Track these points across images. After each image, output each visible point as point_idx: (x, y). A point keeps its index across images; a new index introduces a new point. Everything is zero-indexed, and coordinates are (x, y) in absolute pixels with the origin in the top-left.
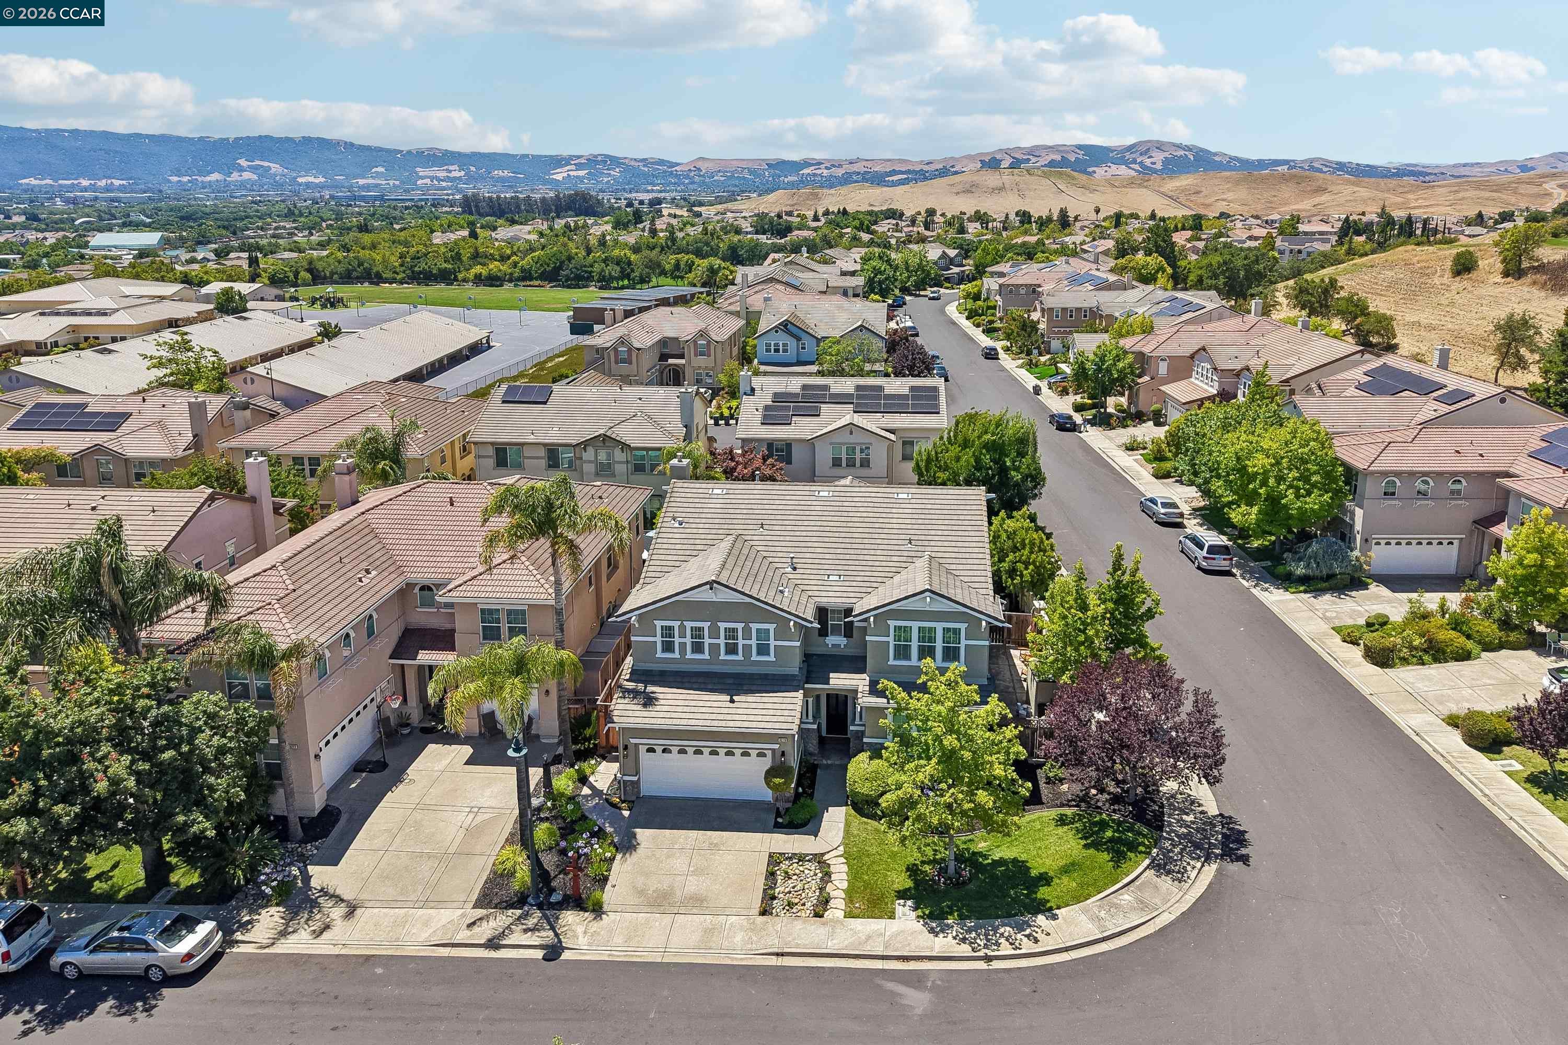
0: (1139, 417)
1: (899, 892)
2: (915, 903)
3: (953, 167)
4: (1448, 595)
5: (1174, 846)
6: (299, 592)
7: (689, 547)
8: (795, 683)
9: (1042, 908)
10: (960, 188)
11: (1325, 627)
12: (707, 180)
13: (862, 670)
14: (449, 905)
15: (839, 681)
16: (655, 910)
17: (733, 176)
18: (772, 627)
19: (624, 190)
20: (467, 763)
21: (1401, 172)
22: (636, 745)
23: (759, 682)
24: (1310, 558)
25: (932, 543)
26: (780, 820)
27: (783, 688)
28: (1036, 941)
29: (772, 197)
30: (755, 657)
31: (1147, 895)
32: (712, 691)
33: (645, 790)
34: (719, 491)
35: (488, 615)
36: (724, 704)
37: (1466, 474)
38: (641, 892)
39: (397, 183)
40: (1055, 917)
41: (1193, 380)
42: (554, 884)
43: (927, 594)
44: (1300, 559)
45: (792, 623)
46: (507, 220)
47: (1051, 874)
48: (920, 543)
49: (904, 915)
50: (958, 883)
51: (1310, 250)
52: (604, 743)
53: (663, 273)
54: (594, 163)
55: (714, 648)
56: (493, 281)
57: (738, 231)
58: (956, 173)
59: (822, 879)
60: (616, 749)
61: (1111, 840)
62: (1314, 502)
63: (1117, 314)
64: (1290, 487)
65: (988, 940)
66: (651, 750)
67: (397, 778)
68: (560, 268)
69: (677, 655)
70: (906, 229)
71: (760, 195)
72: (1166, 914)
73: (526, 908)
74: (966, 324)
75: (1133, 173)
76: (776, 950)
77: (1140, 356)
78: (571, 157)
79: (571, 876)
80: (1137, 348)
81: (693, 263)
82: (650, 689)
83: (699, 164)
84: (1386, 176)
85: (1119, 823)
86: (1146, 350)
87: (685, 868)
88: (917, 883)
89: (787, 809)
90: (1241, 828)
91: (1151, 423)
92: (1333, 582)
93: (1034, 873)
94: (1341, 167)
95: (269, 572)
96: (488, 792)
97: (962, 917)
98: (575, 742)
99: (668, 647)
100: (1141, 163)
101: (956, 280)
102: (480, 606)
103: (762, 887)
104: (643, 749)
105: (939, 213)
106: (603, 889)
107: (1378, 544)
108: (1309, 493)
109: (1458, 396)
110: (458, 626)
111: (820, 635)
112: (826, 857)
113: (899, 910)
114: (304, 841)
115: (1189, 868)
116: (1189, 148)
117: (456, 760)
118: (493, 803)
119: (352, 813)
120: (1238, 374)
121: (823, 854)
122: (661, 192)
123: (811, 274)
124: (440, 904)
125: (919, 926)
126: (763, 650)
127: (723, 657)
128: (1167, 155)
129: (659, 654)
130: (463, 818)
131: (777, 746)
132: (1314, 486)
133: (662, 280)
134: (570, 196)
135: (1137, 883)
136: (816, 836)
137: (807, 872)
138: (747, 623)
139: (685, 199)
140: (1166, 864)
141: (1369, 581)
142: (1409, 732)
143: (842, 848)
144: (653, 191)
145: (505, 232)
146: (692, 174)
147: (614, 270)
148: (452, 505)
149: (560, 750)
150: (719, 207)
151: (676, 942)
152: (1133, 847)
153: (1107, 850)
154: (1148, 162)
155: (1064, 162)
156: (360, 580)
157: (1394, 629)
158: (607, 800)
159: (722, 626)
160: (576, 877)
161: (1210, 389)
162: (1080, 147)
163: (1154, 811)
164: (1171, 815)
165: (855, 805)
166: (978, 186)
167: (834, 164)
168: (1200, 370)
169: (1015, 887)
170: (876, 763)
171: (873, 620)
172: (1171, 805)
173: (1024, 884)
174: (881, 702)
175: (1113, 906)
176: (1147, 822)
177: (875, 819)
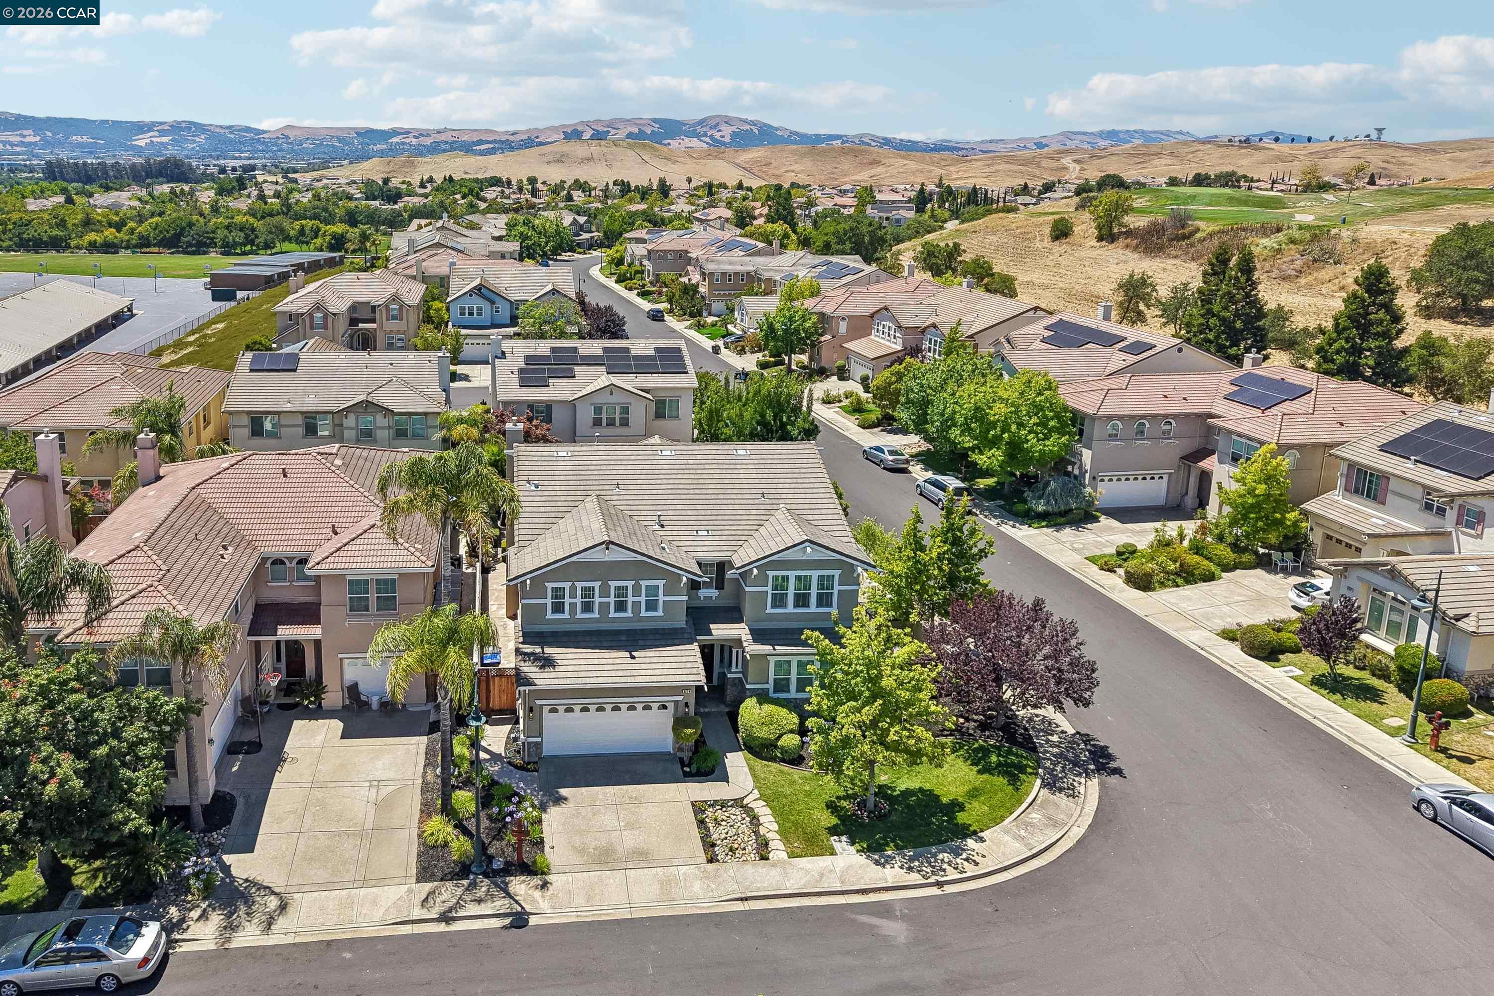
0: (823, 373)
1: (828, 829)
2: (849, 838)
3: (537, 137)
4: (1184, 524)
5: (1055, 765)
6: (173, 572)
7: (553, 509)
8: (686, 636)
9: (965, 832)
10: (550, 158)
11: (1078, 558)
12: (296, 147)
13: (740, 620)
14: (388, 882)
15: (721, 631)
16: (603, 868)
17: (321, 144)
18: (661, 583)
19: (211, 156)
20: (342, 738)
21: (939, 148)
22: (541, 706)
23: (651, 637)
24: (1049, 495)
25: (784, 496)
26: (687, 769)
27: (677, 641)
28: (977, 864)
29: (366, 165)
30: (643, 614)
31: (1051, 811)
32: (610, 648)
33: (546, 751)
34: (564, 454)
35: (358, 586)
36: (625, 661)
37: (1175, 416)
38: (582, 851)
40: (982, 840)
41: (872, 337)
42: (491, 851)
43: (807, 544)
44: (1040, 498)
45: (684, 579)
46: (101, 186)
47: (960, 799)
48: (771, 496)
49: (844, 850)
50: (881, 816)
51: (897, 217)
52: (484, 707)
53: (287, 238)
54: (176, 128)
55: (604, 607)
56: (109, 248)
57: (350, 197)
58: (541, 144)
59: (751, 822)
61: (999, 764)
62: (1053, 444)
63: (778, 278)
64: (1030, 432)
65: (933, 867)
66: (554, 710)
67: (278, 758)
68: (181, 234)
69: (566, 616)
70: (513, 196)
71: (351, 163)
72: (1075, 828)
73: (472, 877)
74: (619, 288)
75: (705, 145)
76: (739, 895)
77: (822, 315)
78: (154, 124)
79: (514, 841)
80: (818, 309)
81: (319, 229)
82: (548, 650)
83: (287, 132)
84: (926, 151)
85: (998, 748)
86: (828, 310)
87: (616, 824)
88: (843, 819)
89: (690, 759)
90: (1102, 744)
91: (835, 378)
92: (1070, 516)
93: (945, 800)
94: (887, 142)
95: (134, 553)
96: (379, 764)
97: (898, 847)
99: (558, 608)
100: (711, 137)
101: (587, 245)
102: (348, 578)
103: (698, 836)
104: (546, 709)
105: (540, 181)
106: (543, 852)
107: (1102, 480)
108: (1046, 438)
109: (1138, 348)
110: (324, 599)
111: (692, 588)
112: (745, 802)
113: (837, 846)
114: (208, 830)
115: (1076, 784)
116: (753, 123)
117: (330, 735)
118: (391, 775)
119: (247, 797)
120: (923, 331)
121: (743, 799)
122: (250, 158)
123: (468, 240)
124: (381, 881)
125: (862, 859)
126: (651, 605)
127: (612, 615)
128: (734, 129)
129: (549, 616)
130: (365, 793)
131: (680, 698)
132: (1051, 431)
133: (287, 246)
134: (161, 162)
135: (1038, 801)
136: (727, 781)
137: (733, 817)
138: (637, 581)
139: (276, 167)
140: (1054, 783)
141: (1098, 514)
142: (1194, 647)
143: (756, 791)
144: (240, 158)
145: (101, 199)
146: (280, 142)
147: (239, 237)
148: (285, 476)
150: (315, 173)
151: (638, 898)
152: (1022, 769)
153: (999, 773)
154: (717, 135)
155: (641, 135)
156: (222, 557)
157: (1144, 557)
158: (510, 763)
159: (613, 584)
160: (520, 842)
161: (894, 346)
162: (655, 120)
163: (1021, 734)
164: (1037, 737)
165: (750, 749)
166: (567, 156)
167: (422, 134)
168: (881, 328)
169: (933, 815)
170: (768, 708)
171: (755, 571)
172: (1033, 728)
173: (941, 812)
174: (767, 649)
175: (1028, 825)
176: (1021, 745)
177: (776, 761)
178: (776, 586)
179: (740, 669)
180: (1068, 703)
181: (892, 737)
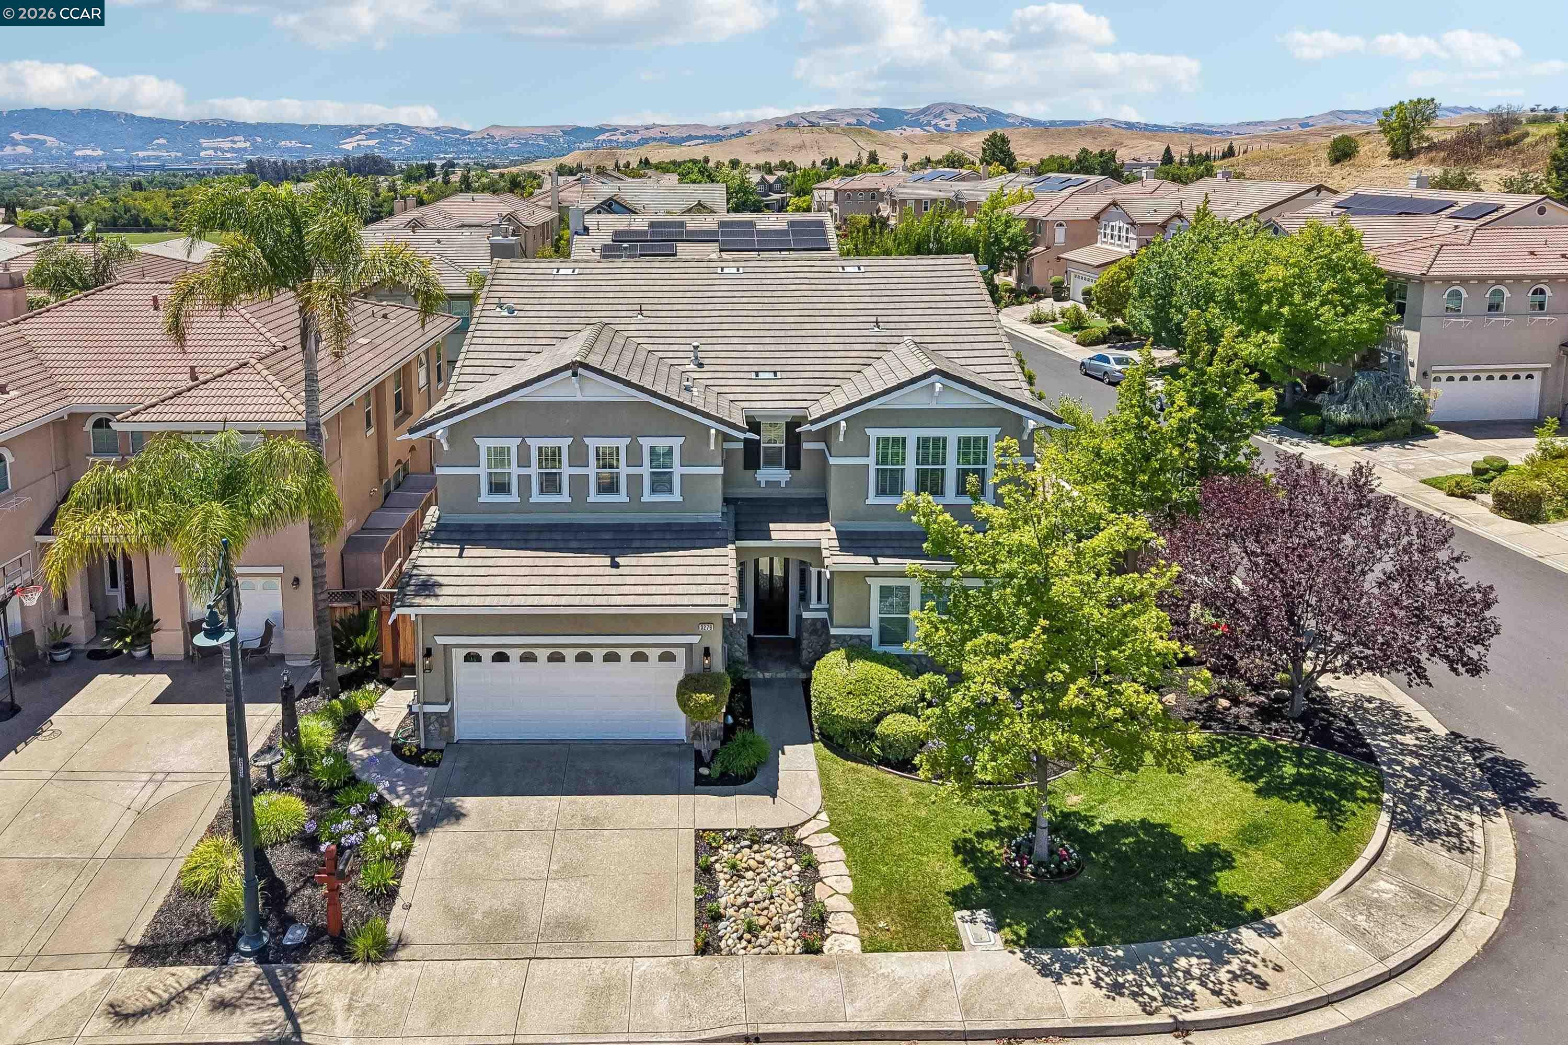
0: (1035, 294)
1: (952, 894)
2: (993, 914)
5: (1414, 787)
8: (719, 534)
10: (759, 147)
11: (1410, 482)
12: (501, 147)
13: (823, 518)
15: (787, 534)
16: (488, 953)
17: (526, 144)
18: (676, 443)
19: (415, 158)
20: (156, 702)
21: (1189, 131)
22: (448, 648)
23: (658, 534)
24: (1356, 398)
26: (704, 771)
27: (699, 543)
28: (1263, 985)
30: (647, 497)
31: (1419, 878)
32: (580, 551)
33: (463, 730)
34: (569, 271)
36: (601, 571)
38: (458, 917)
39: (180, 154)
40: (1272, 932)
41: (1099, 245)
42: (293, 907)
43: (935, 377)
44: (1341, 402)
45: (713, 431)
46: (292, 178)
47: (1224, 846)
48: (893, 326)
49: (979, 940)
50: (1060, 873)
52: (389, 659)
54: (385, 132)
55: (579, 483)
59: (801, 875)
60: (412, 669)
61: (1298, 780)
62: (1360, 320)
65: (1167, 987)
66: (473, 656)
67: (30, 731)
69: (514, 497)
72: (1474, 917)
73: (232, 960)
76: (743, 1030)
77: (1033, 221)
78: (361, 127)
79: (324, 890)
80: (1027, 214)
83: (493, 132)
85: (1299, 753)
86: (1039, 214)
87: (543, 867)
88: (985, 876)
89: (715, 753)
91: (1050, 298)
92: (1390, 429)
93: (1192, 845)
96: (188, 745)
97: (1094, 941)
98: (342, 657)
99: (499, 483)
100: (936, 126)
103: (692, 896)
104: (458, 655)
106: (387, 915)
107: (1438, 378)
109: (1478, 211)
111: (747, 467)
112: (801, 833)
113: (967, 931)
115: (1462, 825)
116: (981, 111)
117: (138, 698)
118: (194, 763)
120: (1165, 225)
121: (794, 828)
124: (64, 960)
125: (1014, 961)
126: (661, 482)
127: (593, 497)
128: (960, 117)
129: (485, 497)
130: (134, 793)
131: (695, 639)
132: (1356, 300)
135: (1389, 856)
136: (774, 796)
137: (770, 862)
138: (634, 436)
140: (1418, 821)
141: (1436, 427)
143: (824, 816)
144: (445, 158)
146: (485, 142)
148: (156, 308)
149: (317, 676)
151: (536, 1023)
152: (1348, 792)
153: (1301, 797)
154: (942, 124)
155: (861, 123)
158: (395, 748)
159: (592, 443)
160: (334, 891)
161: (1125, 249)
162: (874, 110)
163: (1341, 730)
164: (1374, 736)
165: (828, 741)
166: (777, 144)
167: (630, 131)
168: (1109, 231)
169: (1170, 873)
170: (862, 667)
171: (843, 424)
172: (1363, 719)
173: (1184, 868)
174: (863, 562)
175: (1372, 905)
176: (1341, 749)
177: (871, 764)
178: (885, 456)
179: (824, 604)
180: (1436, 668)
181: (1072, 698)
